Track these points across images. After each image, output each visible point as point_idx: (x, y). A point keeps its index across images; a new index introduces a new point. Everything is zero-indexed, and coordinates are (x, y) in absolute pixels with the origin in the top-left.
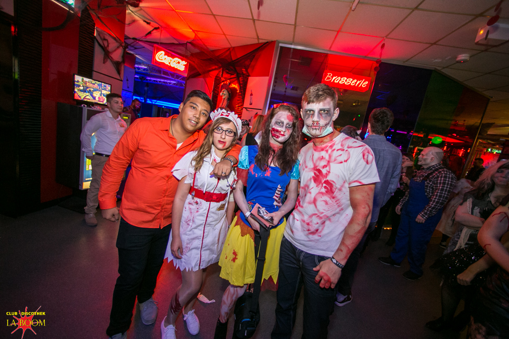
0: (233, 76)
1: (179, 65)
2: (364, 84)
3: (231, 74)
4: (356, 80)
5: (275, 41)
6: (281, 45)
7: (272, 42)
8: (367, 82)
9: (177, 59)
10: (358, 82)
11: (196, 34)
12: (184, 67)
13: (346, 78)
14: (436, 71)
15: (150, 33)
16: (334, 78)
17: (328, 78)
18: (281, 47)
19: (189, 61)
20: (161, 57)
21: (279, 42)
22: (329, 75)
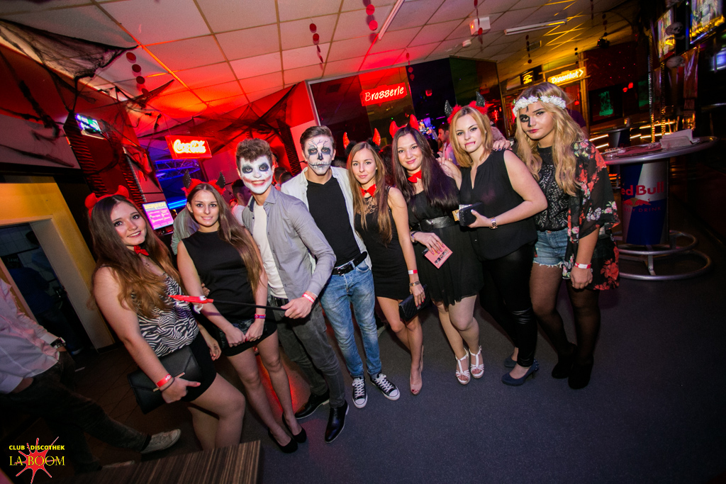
0: (269, 135)
1: (197, 147)
2: (401, 90)
3: (267, 133)
4: (392, 90)
5: (303, 82)
6: (310, 83)
7: (299, 83)
8: (403, 88)
9: (194, 142)
10: (395, 91)
11: (208, 105)
12: (204, 147)
13: (383, 92)
14: (452, 58)
15: (157, 125)
16: (373, 95)
17: (368, 98)
18: (311, 85)
19: (206, 138)
20: (179, 147)
21: (307, 81)
22: (367, 94)
